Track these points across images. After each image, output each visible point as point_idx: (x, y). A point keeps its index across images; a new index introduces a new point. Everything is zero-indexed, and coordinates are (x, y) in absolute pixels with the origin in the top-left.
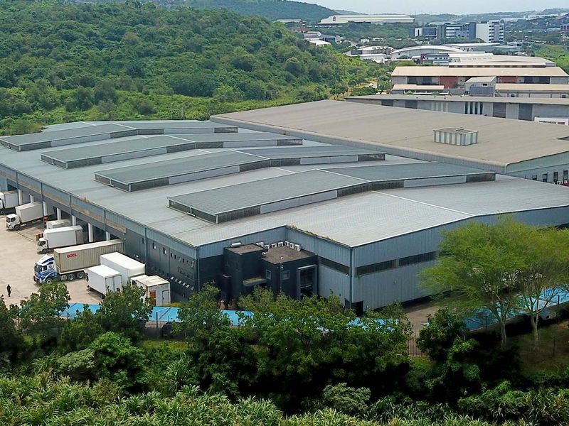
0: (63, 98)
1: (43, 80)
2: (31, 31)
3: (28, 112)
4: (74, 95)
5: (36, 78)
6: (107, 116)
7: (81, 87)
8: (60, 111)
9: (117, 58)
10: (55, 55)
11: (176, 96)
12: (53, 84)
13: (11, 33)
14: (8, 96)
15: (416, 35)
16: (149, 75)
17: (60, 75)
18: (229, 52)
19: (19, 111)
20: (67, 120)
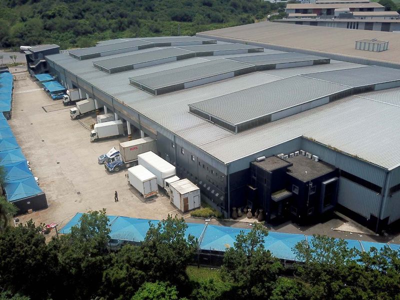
0: (110, 24)
1: (99, 15)
3: (90, 33)
4: (116, 23)
5: (94, 13)
6: (134, 35)
7: (120, 18)
8: (108, 33)
11: (172, 22)
12: (104, 17)
14: (79, 24)
16: (156, 11)
17: (108, 12)
19: (86, 33)
20: (113, 38)
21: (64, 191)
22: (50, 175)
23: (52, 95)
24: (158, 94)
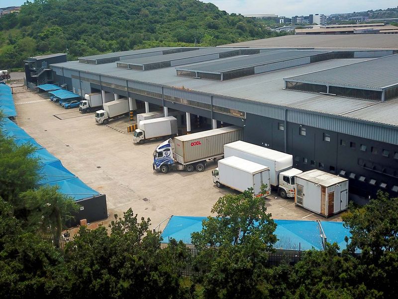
0: (110, 45)
2: (85, 10)
4: (117, 43)
9: (138, 24)
10: (102, 23)
11: (179, 43)
12: (103, 38)
13: (74, 11)
15: (280, 22)
16: (159, 33)
18: (202, 20)
21: (121, 197)
22: (93, 181)
23: (64, 104)
24: (224, 79)
